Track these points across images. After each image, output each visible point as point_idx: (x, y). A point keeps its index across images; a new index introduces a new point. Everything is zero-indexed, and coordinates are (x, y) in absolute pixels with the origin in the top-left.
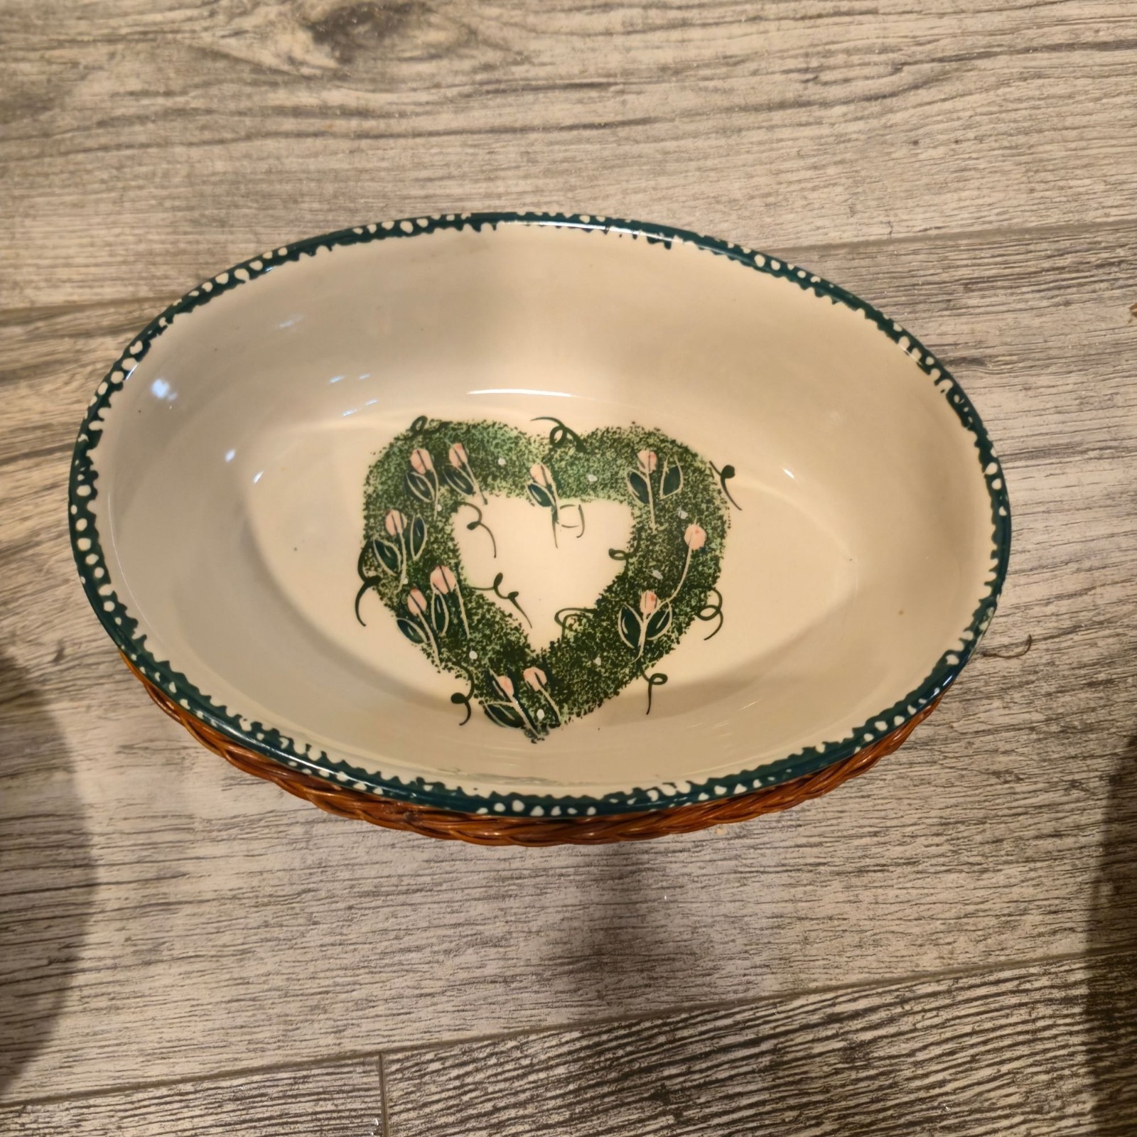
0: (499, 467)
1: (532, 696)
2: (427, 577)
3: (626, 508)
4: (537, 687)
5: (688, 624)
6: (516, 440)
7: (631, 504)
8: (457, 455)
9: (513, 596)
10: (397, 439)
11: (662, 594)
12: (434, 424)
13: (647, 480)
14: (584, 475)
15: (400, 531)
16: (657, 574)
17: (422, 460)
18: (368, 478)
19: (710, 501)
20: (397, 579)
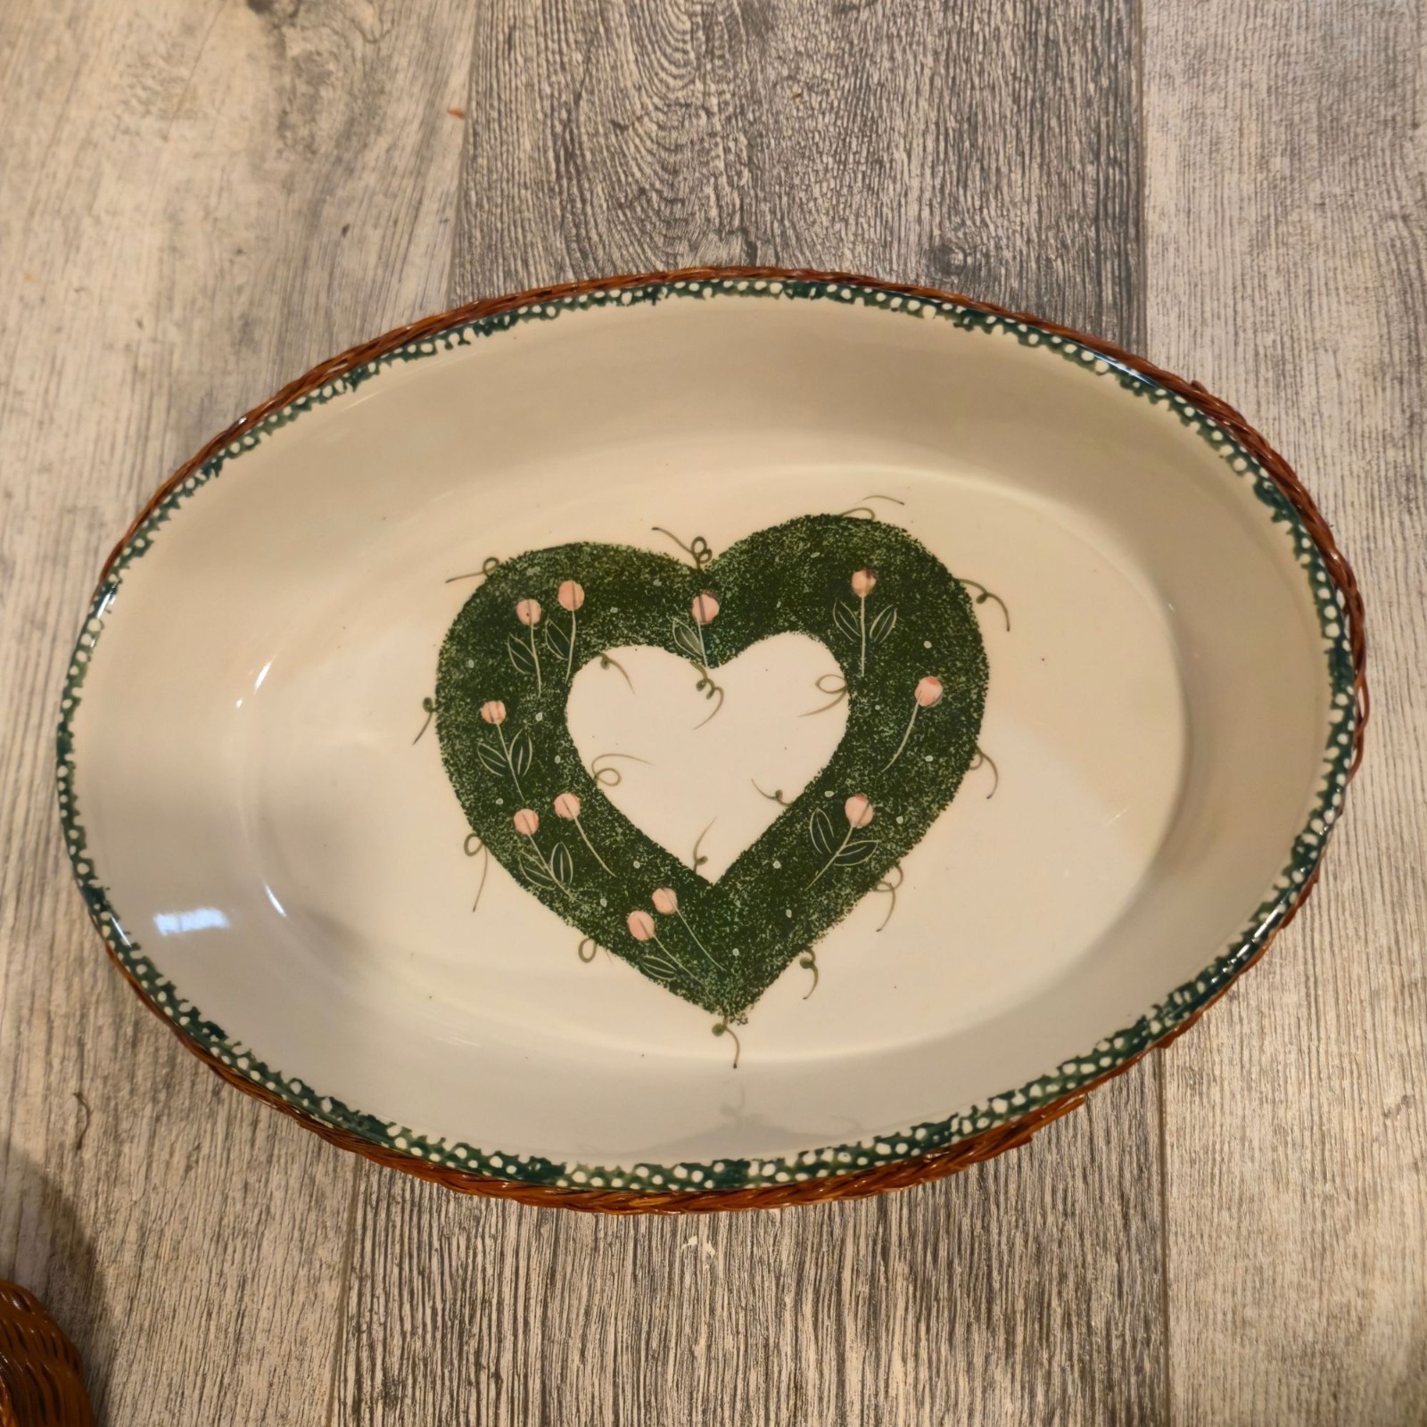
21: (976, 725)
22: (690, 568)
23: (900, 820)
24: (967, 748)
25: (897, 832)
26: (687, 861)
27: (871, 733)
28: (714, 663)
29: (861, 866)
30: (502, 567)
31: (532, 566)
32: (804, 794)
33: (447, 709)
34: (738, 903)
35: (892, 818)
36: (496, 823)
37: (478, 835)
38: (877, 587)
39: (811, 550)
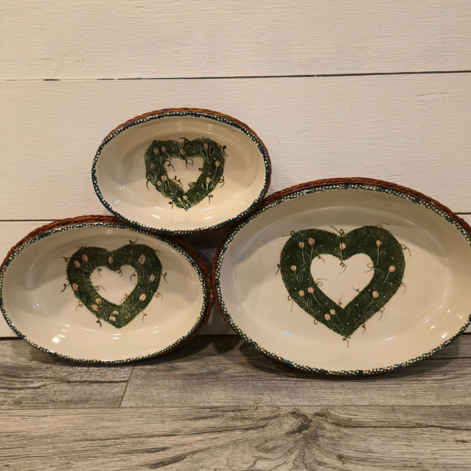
0: (173, 151)
1: (185, 202)
2: (161, 178)
3: (202, 159)
4: (186, 200)
5: (217, 184)
6: (176, 144)
7: (203, 157)
8: (164, 149)
9: (179, 181)
10: (150, 146)
11: (211, 178)
12: (158, 142)
13: (206, 151)
14: (192, 151)
15: (154, 168)
16: (209, 173)
17: (156, 151)
18: (145, 157)
19: (221, 155)
20: (154, 179)
21: (402, 277)
22: (339, 237)
23: (384, 297)
24: (399, 282)
25: (383, 299)
26: (338, 304)
27: (379, 277)
28: (344, 259)
29: (376, 306)
30: (295, 233)
31: (302, 234)
32: (364, 290)
33: (283, 267)
34: (349, 313)
35: (383, 296)
36: (295, 293)
37: (291, 296)
38: (382, 244)
39: (368, 234)
